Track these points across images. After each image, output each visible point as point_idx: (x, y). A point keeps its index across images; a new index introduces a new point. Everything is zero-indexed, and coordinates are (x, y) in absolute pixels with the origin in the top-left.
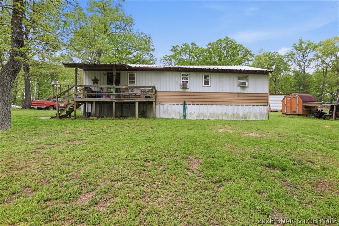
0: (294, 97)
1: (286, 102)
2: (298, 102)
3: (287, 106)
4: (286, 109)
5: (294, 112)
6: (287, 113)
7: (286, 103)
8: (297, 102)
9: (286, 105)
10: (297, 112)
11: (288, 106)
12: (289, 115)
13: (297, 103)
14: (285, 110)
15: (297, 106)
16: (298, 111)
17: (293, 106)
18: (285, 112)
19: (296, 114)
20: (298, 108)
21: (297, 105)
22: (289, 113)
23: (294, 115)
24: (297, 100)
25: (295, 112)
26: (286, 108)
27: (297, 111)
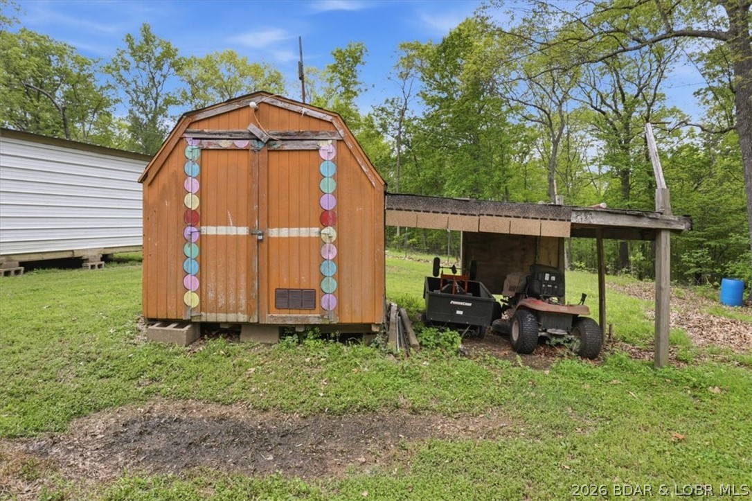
0: (286, 137)
1: (192, 185)
2: (336, 193)
3: (210, 230)
4: (192, 267)
5: (287, 298)
6: (211, 317)
7: (192, 202)
8: (328, 185)
9: (194, 218)
10: (328, 301)
11: (222, 230)
12: (233, 331)
13: (328, 203)
14: (192, 282)
15: (330, 231)
16: (339, 293)
17: (274, 233)
18: (192, 299)
19: (313, 317)
20: (338, 260)
21: (325, 219)
22: (232, 318)
23: (297, 332)
24: (328, 169)
25: (307, 298)
26: (192, 251)
27: (330, 285)
